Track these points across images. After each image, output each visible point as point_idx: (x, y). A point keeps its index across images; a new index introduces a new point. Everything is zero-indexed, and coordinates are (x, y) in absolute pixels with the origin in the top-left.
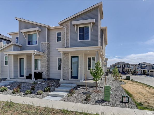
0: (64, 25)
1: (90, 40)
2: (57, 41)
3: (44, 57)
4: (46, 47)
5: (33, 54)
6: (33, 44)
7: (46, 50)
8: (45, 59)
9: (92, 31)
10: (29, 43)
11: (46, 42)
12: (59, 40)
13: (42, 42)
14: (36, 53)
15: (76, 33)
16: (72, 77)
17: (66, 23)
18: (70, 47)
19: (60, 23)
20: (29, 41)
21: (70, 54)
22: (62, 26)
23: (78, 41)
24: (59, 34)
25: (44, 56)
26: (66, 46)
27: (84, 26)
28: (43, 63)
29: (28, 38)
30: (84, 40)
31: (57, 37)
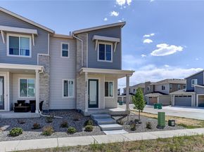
1: (112, 62)
2: (62, 56)
5: (38, 71)
6: (21, 55)
11: (48, 55)
13: (40, 54)
14: (42, 71)
15: (96, 50)
16: (90, 106)
18: (87, 66)
19: (75, 33)
20: (11, 48)
23: (98, 60)
24: (65, 46)
27: (105, 44)
28: (43, 86)
29: (10, 42)
30: (105, 61)
31: (62, 50)
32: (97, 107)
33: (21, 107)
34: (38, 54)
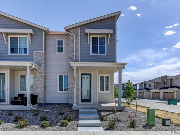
0: (71, 31)
1: (105, 54)
2: (58, 52)
3: (40, 73)
4: (43, 59)
5: (29, 67)
6: (20, 53)
7: (43, 62)
8: (41, 76)
9: (108, 44)
10: (12, 51)
11: (43, 51)
12: (60, 50)
13: (36, 52)
14: (33, 67)
15: (88, 43)
16: (83, 101)
17: (75, 30)
18: (80, 61)
19: (67, 28)
20: (12, 47)
21: (80, 70)
22: (69, 32)
23: (91, 54)
25: (40, 71)
26: (74, 59)
27: (98, 36)
28: (39, 81)
29: (11, 42)
30: (98, 54)
31: (57, 46)
32: (90, 101)
33: (19, 100)
34: (34, 52)
